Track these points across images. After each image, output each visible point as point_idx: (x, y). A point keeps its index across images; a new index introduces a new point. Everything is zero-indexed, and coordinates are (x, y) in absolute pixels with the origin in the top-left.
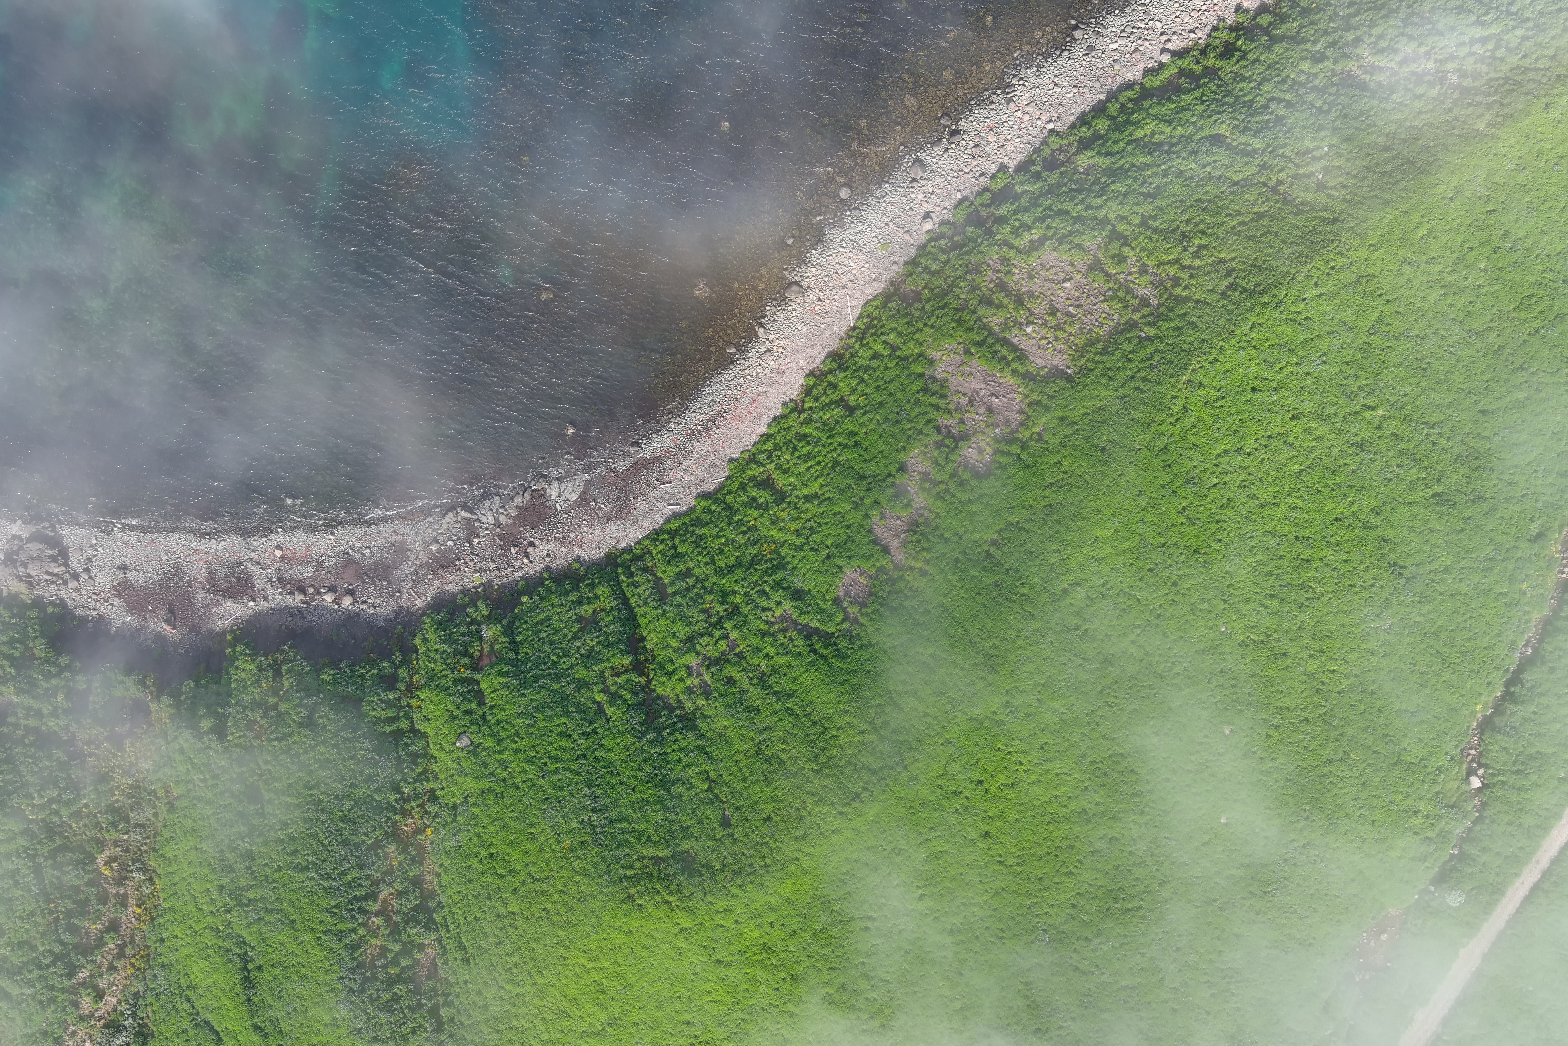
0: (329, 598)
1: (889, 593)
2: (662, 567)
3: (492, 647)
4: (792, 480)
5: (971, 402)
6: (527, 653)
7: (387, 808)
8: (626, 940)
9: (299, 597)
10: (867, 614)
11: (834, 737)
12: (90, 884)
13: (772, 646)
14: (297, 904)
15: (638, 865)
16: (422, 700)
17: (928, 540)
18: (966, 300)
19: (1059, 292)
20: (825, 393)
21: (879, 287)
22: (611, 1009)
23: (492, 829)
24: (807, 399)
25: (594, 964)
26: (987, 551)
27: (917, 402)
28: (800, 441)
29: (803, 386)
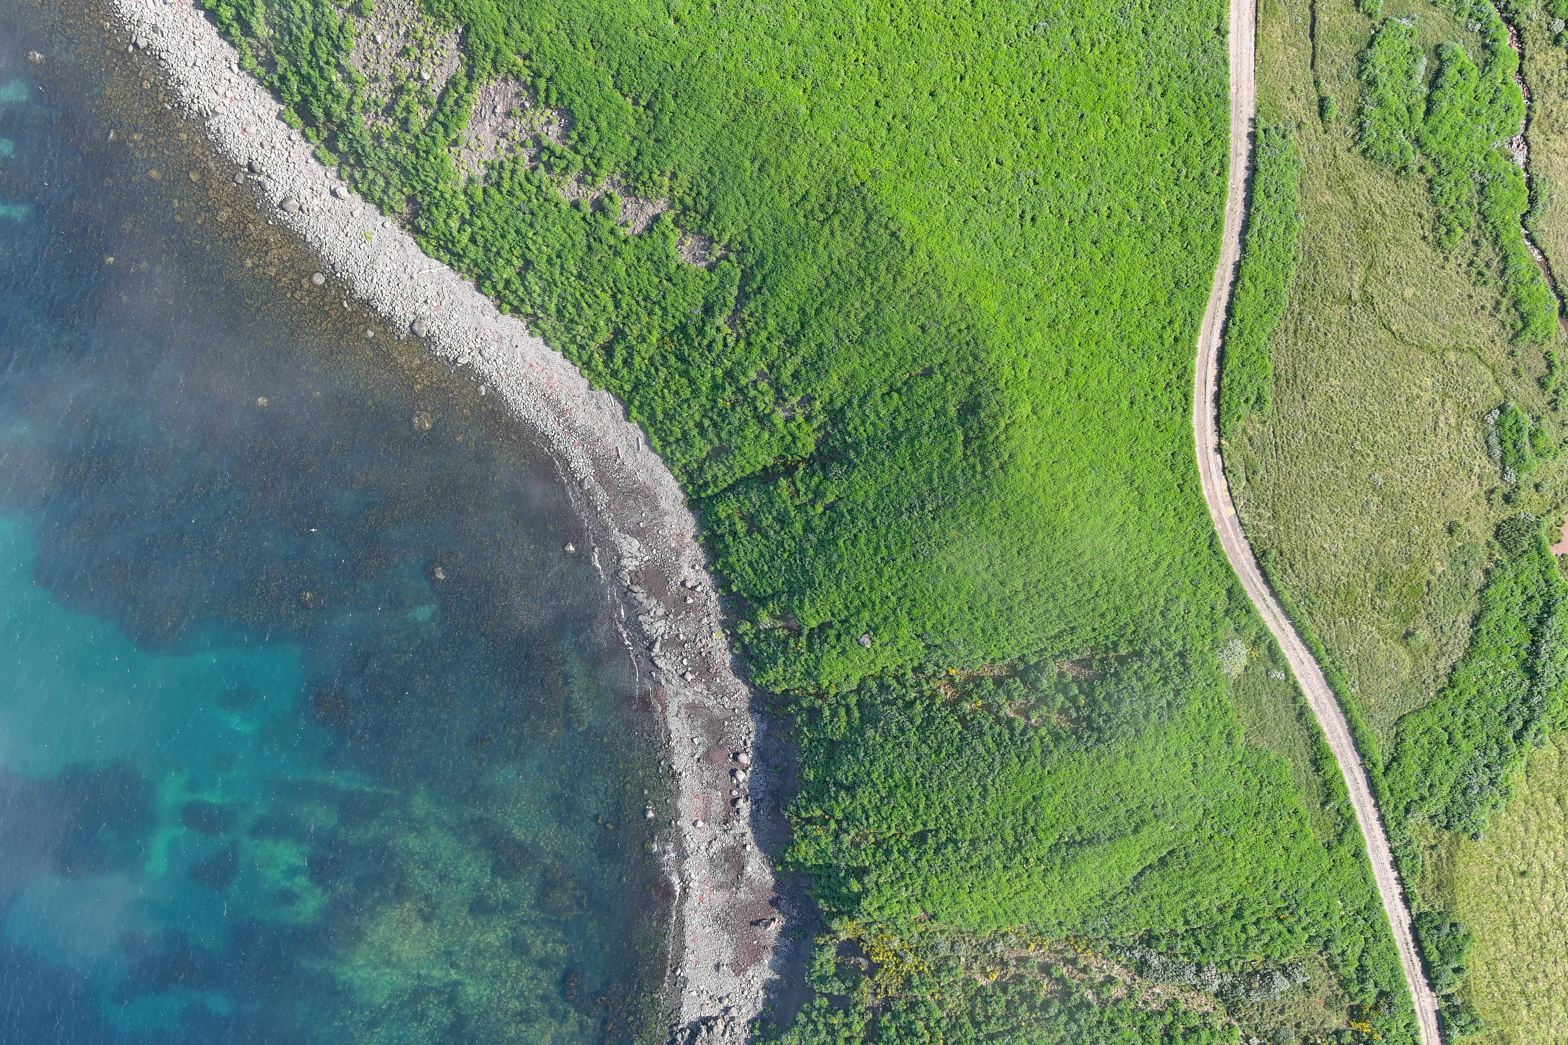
0: (741, 776)
1: (697, 212)
2: (696, 452)
3: (778, 618)
4: (602, 323)
5: (504, 135)
6: (783, 583)
7: (929, 713)
8: (1044, 468)
9: (741, 803)
10: (719, 235)
11: (839, 263)
12: (1005, 991)
13: (758, 334)
14: (1018, 795)
15: (972, 460)
16: (830, 683)
17: (641, 173)
18: (408, 148)
19: (388, 46)
20: (515, 292)
21: (409, 240)
22: (1116, 482)
23: (945, 609)
24: (523, 311)
25: (1070, 502)
26: (645, 108)
27: (510, 193)
28: (564, 316)
29: (513, 317)
